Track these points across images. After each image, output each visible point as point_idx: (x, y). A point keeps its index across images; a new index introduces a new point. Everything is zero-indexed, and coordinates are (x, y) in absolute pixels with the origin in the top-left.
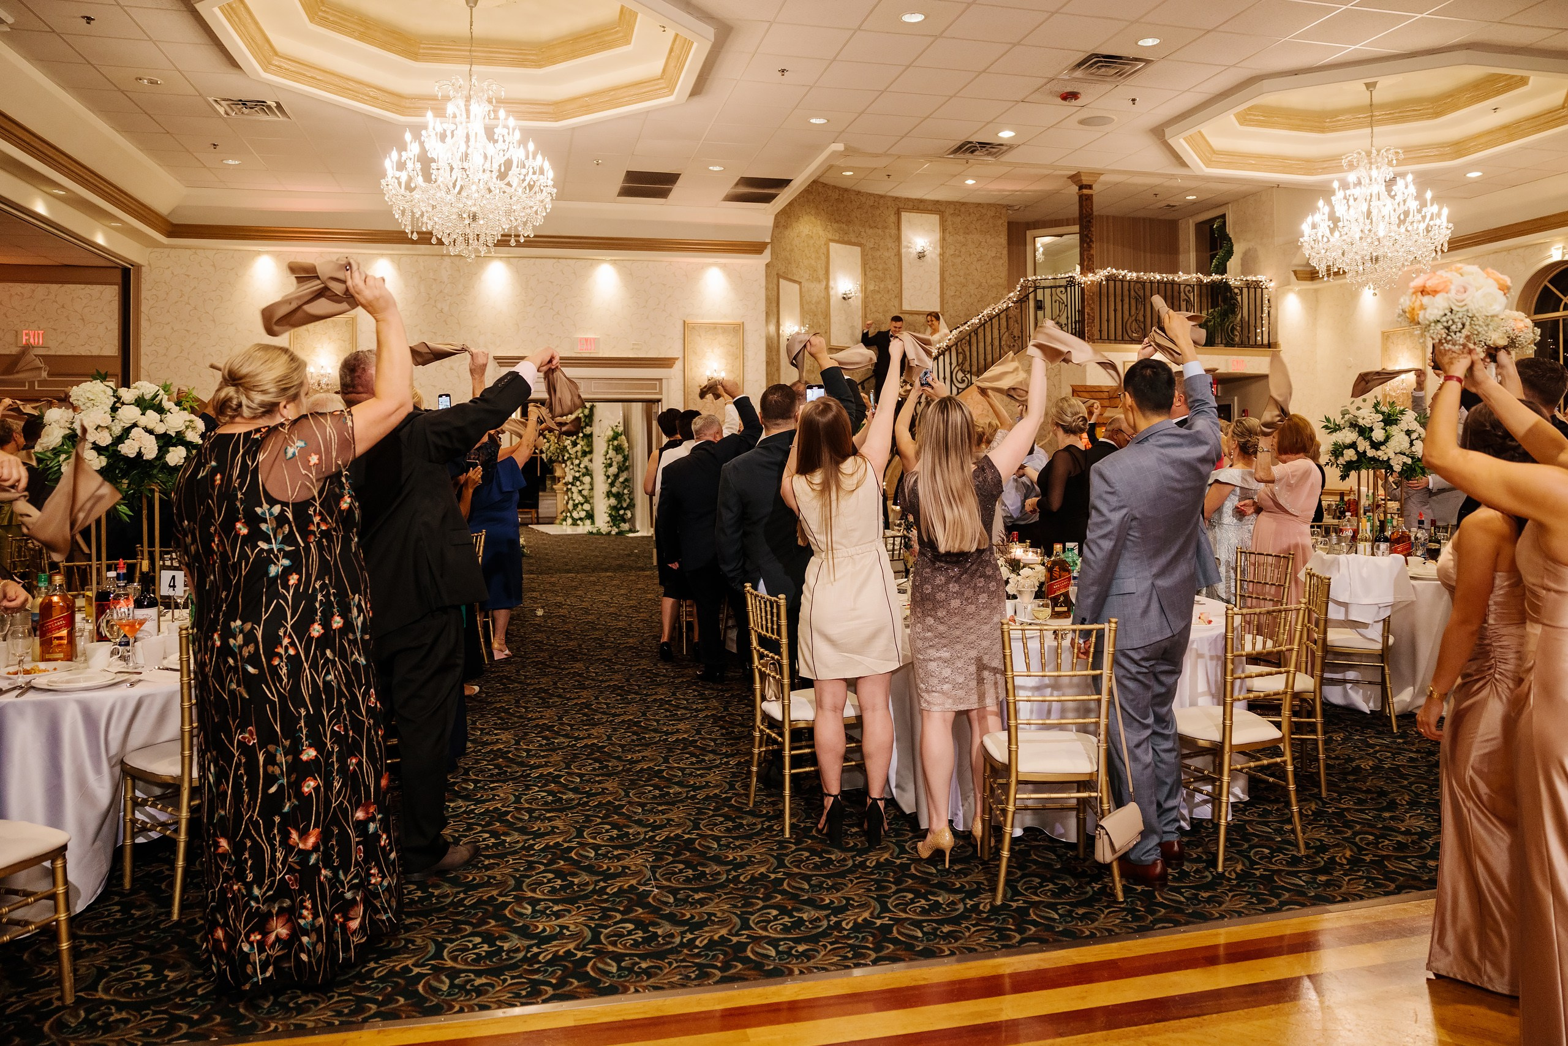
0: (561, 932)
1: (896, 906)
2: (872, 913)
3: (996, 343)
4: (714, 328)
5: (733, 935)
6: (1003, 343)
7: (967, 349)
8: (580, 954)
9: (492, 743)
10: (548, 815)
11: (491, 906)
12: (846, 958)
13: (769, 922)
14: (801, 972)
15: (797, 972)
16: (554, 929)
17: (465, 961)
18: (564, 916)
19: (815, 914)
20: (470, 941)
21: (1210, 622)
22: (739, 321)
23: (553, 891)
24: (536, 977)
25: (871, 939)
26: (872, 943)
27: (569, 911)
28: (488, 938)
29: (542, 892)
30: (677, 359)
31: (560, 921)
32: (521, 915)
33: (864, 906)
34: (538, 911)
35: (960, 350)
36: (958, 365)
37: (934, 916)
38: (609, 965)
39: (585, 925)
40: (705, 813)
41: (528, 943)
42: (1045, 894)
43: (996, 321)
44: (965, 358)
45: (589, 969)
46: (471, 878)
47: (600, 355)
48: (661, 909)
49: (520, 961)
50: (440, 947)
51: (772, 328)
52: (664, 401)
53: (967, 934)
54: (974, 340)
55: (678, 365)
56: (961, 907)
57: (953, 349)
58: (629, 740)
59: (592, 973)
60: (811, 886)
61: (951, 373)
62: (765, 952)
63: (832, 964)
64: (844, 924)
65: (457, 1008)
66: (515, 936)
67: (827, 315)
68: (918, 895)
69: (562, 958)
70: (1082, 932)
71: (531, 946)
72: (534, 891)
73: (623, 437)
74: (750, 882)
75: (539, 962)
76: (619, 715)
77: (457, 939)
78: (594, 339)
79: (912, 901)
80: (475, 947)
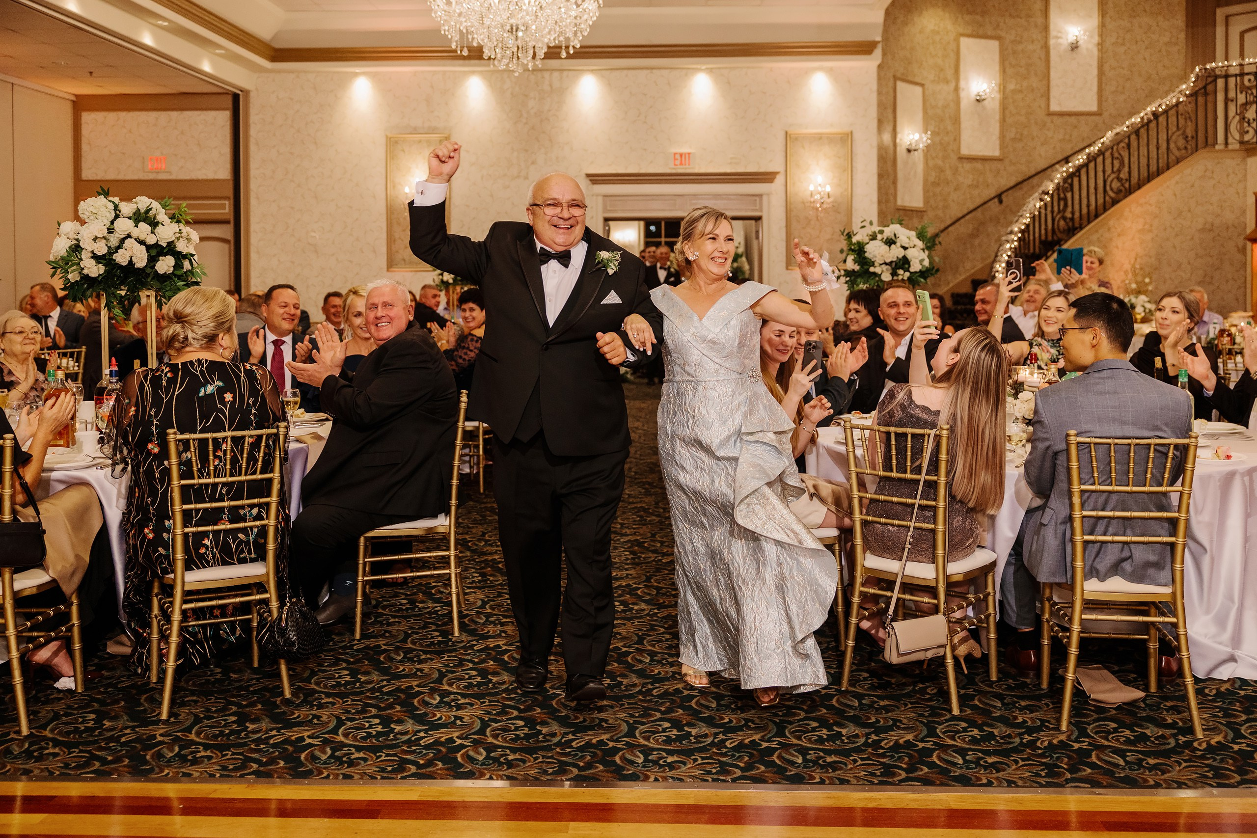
0: (454, 722)
1: (791, 733)
2: (763, 737)
3: (1164, 145)
4: (819, 138)
5: (612, 741)
6: (1172, 146)
7: (1125, 154)
8: (459, 742)
9: (491, 554)
10: (504, 620)
11: (404, 693)
12: (709, 773)
13: (654, 733)
14: (656, 780)
15: (652, 778)
16: (450, 718)
17: (355, 738)
18: (466, 708)
19: (705, 730)
20: (368, 722)
21: (1229, 457)
22: (847, 129)
23: (470, 685)
24: (408, 757)
25: (746, 759)
26: (745, 763)
27: (472, 705)
28: (386, 721)
29: (458, 687)
30: (776, 173)
31: (459, 713)
32: (427, 704)
33: (758, 729)
34: (444, 702)
35: (1116, 155)
36: (1113, 172)
37: (827, 746)
38: (479, 753)
39: (479, 718)
40: (656, 630)
41: (419, 728)
42: (963, 740)
43: (1162, 119)
44: (1122, 164)
45: (459, 756)
46: (401, 669)
47: (696, 171)
48: (559, 711)
49: (402, 742)
50: (340, 723)
51: (887, 137)
52: (764, 219)
53: (850, 766)
54: (1134, 143)
55: (780, 180)
56: (862, 741)
57: (1108, 154)
58: (623, 558)
59: (459, 759)
60: (718, 705)
61: (1105, 182)
62: (632, 758)
63: (690, 777)
64: (728, 744)
65: (325, 774)
66: (411, 721)
67: (956, 120)
68: (824, 723)
69: (442, 744)
70: (980, 779)
71: (419, 731)
72: (451, 685)
73: (744, 259)
74: (660, 696)
75: (419, 745)
76: (628, 535)
77: (360, 719)
78: (689, 154)
79: (814, 729)
80: (370, 727)
